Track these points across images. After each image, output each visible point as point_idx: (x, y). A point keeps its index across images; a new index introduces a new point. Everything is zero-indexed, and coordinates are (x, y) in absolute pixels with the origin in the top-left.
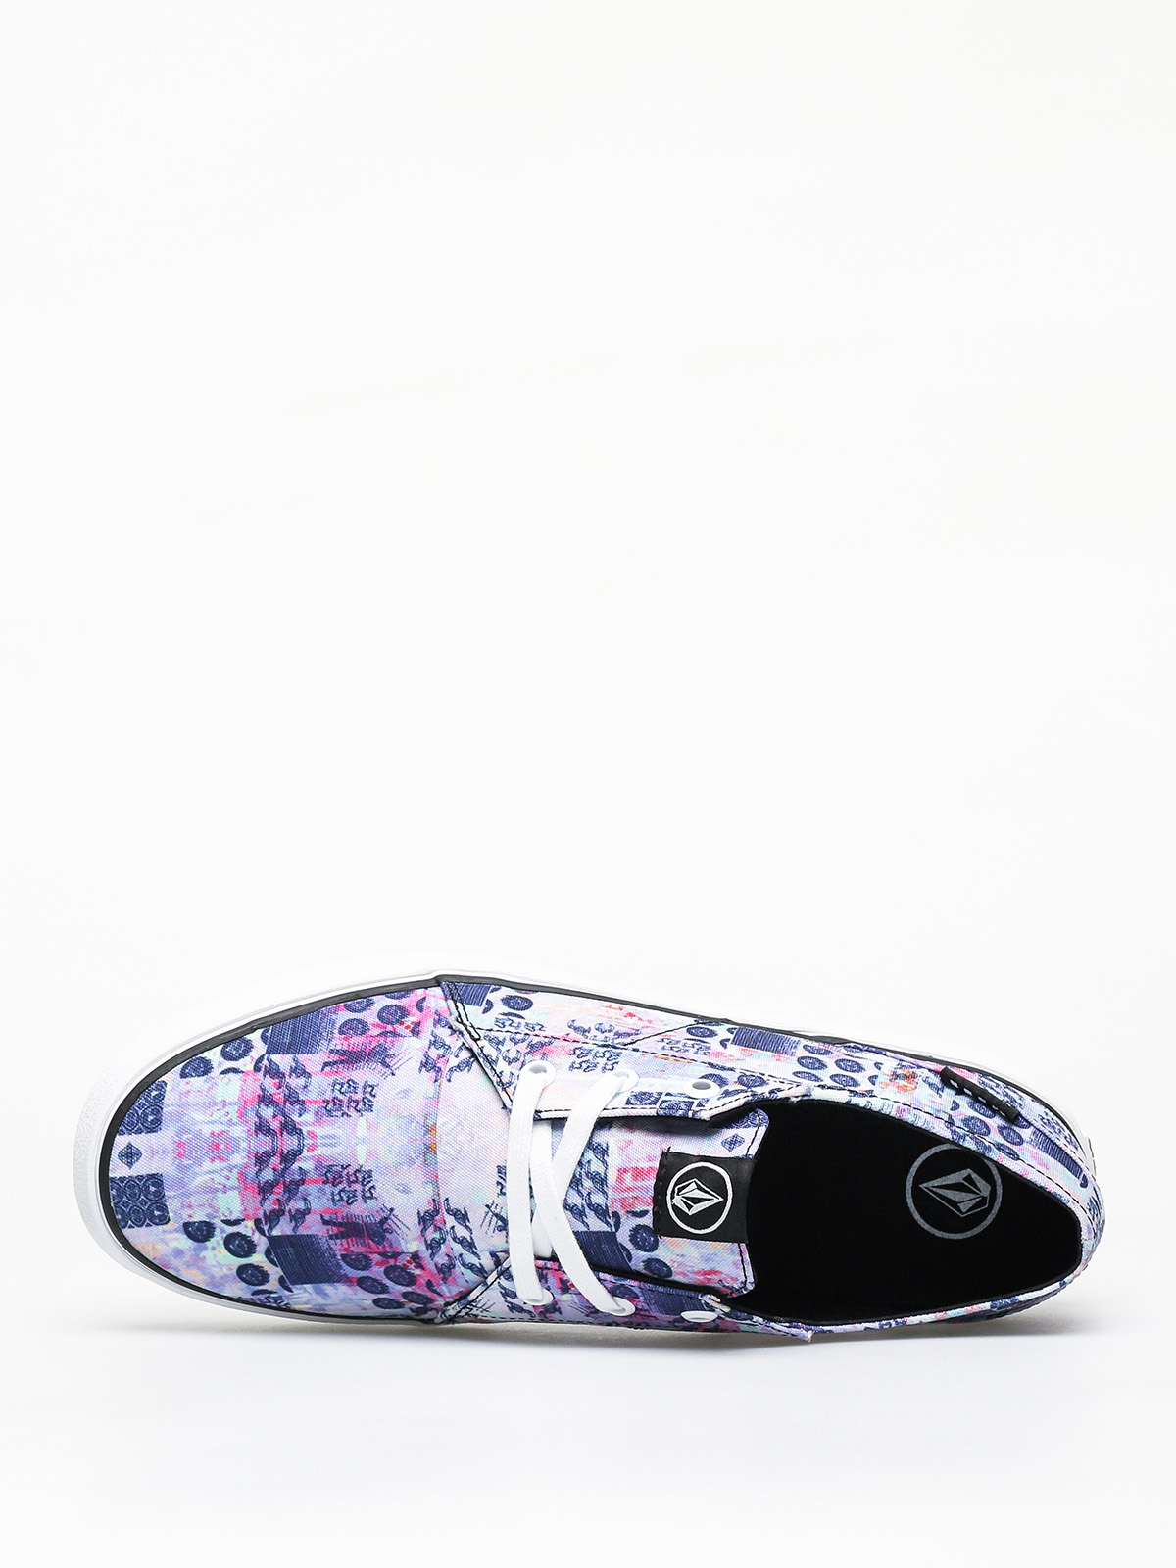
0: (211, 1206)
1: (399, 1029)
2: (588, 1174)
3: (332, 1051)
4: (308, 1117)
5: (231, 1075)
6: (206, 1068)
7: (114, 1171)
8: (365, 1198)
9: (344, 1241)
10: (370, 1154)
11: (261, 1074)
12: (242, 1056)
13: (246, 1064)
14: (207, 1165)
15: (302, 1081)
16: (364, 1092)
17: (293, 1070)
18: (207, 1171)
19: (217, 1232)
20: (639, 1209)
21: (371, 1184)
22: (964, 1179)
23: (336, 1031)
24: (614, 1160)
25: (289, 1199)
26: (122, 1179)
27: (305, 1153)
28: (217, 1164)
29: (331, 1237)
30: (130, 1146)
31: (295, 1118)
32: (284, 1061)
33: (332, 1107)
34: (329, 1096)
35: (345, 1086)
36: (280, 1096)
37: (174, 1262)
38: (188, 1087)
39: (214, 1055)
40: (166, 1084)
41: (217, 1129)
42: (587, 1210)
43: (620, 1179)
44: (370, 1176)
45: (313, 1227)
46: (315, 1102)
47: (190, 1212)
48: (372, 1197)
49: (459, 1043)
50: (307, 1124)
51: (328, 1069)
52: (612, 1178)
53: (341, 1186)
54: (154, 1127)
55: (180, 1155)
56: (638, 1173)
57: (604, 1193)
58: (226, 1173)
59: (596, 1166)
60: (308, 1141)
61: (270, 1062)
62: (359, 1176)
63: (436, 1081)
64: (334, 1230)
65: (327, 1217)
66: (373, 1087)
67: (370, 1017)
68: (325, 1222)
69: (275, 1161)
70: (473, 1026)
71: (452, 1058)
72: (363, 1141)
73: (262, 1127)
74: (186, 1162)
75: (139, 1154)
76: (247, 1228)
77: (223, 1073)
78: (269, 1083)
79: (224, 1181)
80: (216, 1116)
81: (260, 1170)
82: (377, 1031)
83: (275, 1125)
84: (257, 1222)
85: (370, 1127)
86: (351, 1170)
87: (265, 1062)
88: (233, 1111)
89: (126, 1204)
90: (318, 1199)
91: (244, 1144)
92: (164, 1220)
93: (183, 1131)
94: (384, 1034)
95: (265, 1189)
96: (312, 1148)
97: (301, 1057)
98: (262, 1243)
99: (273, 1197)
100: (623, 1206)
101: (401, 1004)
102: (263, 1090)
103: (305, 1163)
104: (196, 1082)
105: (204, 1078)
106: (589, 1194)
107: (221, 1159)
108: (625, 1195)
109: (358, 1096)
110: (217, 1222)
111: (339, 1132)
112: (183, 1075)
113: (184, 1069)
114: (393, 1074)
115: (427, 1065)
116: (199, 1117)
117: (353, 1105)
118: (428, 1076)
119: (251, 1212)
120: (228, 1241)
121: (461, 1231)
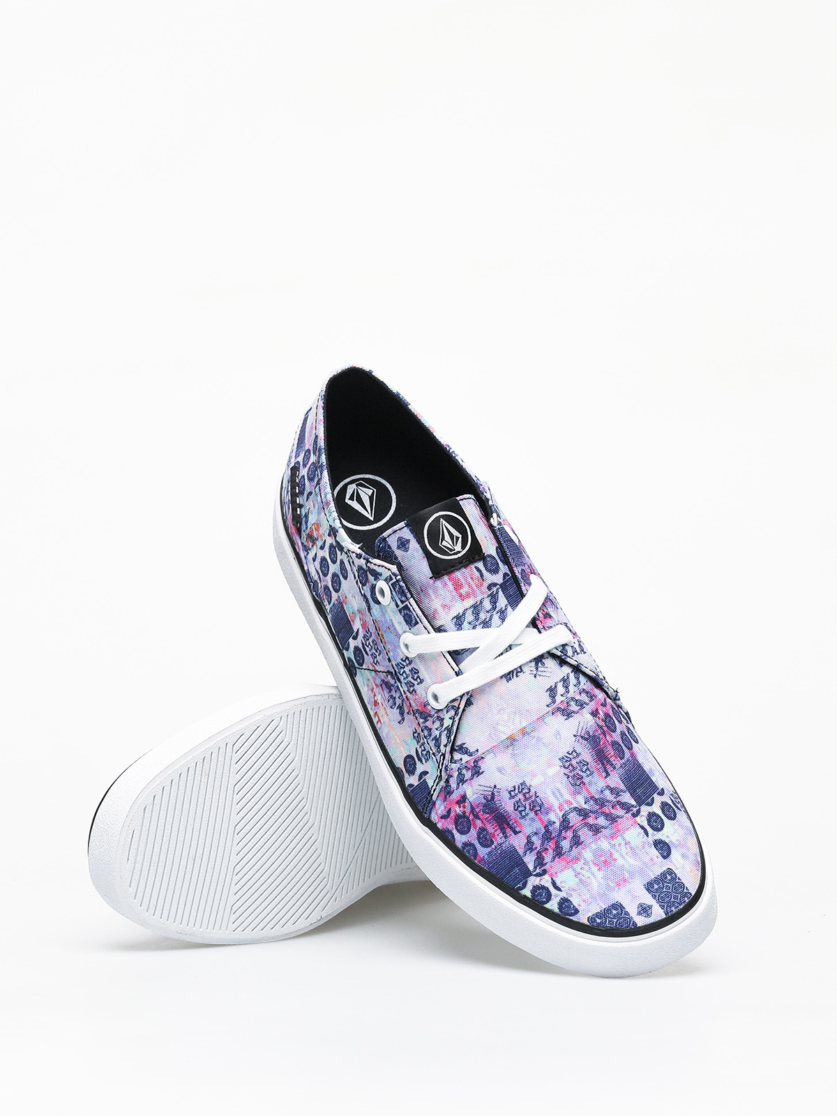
0: (643, 847)
1: (468, 810)
2: (477, 620)
3: (506, 837)
4: (552, 817)
5: (558, 884)
6: (564, 902)
7: (660, 915)
8: (578, 755)
9: (611, 759)
10: (550, 766)
11: (545, 867)
12: (543, 888)
13: (546, 881)
14: (620, 861)
15: (534, 839)
16: (516, 795)
17: (531, 849)
18: (624, 860)
19: (656, 838)
20: (477, 574)
21: (567, 755)
22: (353, 500)
23: (493, 846)
24: (458, 608)
25: (608, 801)
26: (662, 907)
27: (575, 805)
28: (616, 855)
29: (615, 768)
30: (639, 913)
31: (557, 824)
32: (530, 861)
33: (537, 807)
34: (532, 815)
35: (520, 809)
36: (552, 844)
37: (692, 858)
38: (582, 903)
39: (553, 905)
40: (589, 918)
41: (595, 869)
42: (497, 609)
43: (468, 596)
44: (563, 758)
45: (615, 780)
46: (541, 819)
47: (655, 858)
48: (574, 751)
49: (453, 766)
50: (557, 815)
51: (517, 829)
52: (470, 602)
53: (580, 773)
54: (617, 906)
55: (625, 881)
56: (458, 586)
57: (481, 602)
58: (617, 847)
59: (470, 617)
60: (566, 807)
61: (535, 868)
62: (567, 764)
63: (482, 758)
64: (609, 768)
65: (604, 774)
66: (510, 793)
67: (472, 836)
68: (608, 774)
69: (591, 821)
70: (439, 767)
71: (464, 762)
72: (544, 774)
73: (577, 842)
74: (627, 875)
75: (641, 905)
76: (642, 820)
77: (560, 890)
78: (548, 857)
79: (623, 847)
80: (588, 874)
81: (603, 827)
82: (478, 822)
83: (570, 834)
84: (635, 815)
85: (534, 776)
86: (567, 771)
87: (538, 871)
88: (577, 866)
89: (676, 897)
90: (597, 783)
91: (594, 846)
92: (670, 871)
93: (609, 888)
94: (477, 817)
95: (613, 819)
96: (569, 802)
97: (521, 852)
98: (645, 810)
99: (613, 811)
100: (482, 585)
101: (454, 826)
102: (554, 858)
103: (580, 801)
104: (575, 901)
105: (570, 899)
106: (487, 612)
107: (611, 855)
108: (474, 587)
109: (520, 796)
110: (651, 840)
111: (549, 793)
112: (577, 911)
113: (572, 915)
114: (495, 786)
115: (477, 772)
116: (595, 884)
117: (527, 796)
118: (483, 766)
119: (631, 822)
120: (658, 829)
121: (561, 689)
